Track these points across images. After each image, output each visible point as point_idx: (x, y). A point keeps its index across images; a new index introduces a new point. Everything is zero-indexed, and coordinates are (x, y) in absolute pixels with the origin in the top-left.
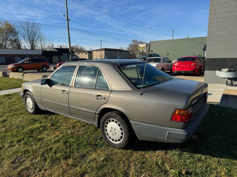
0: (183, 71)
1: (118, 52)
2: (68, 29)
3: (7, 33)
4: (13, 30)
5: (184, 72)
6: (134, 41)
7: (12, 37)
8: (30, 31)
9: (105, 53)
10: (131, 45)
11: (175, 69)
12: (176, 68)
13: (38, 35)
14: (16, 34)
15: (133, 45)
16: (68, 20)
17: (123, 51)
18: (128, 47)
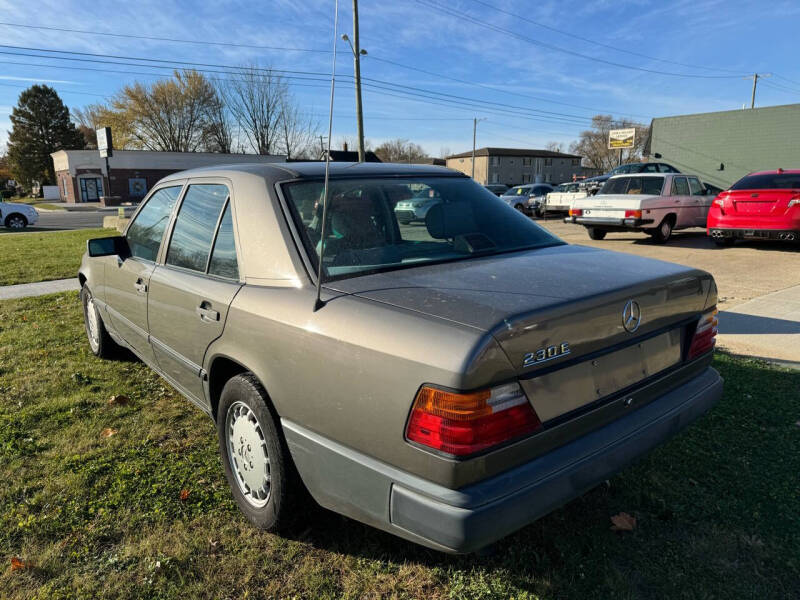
0: (749, 230)
1: (539, 162)
2: (359, 83)
3: (192, 106)
4: (211, 95)
5: (756, 233)
6: (599, 120)
7: (206, 118)
8: (256, 98)
9: (491, 163)
10: (588, 135)
11: (717, 221)
12: (721, 218)
13: (279, 109)
14: (218, 106)
15: (596, 136)
16: (359, 53)
17: (558, 156)
18: (578, 141)
